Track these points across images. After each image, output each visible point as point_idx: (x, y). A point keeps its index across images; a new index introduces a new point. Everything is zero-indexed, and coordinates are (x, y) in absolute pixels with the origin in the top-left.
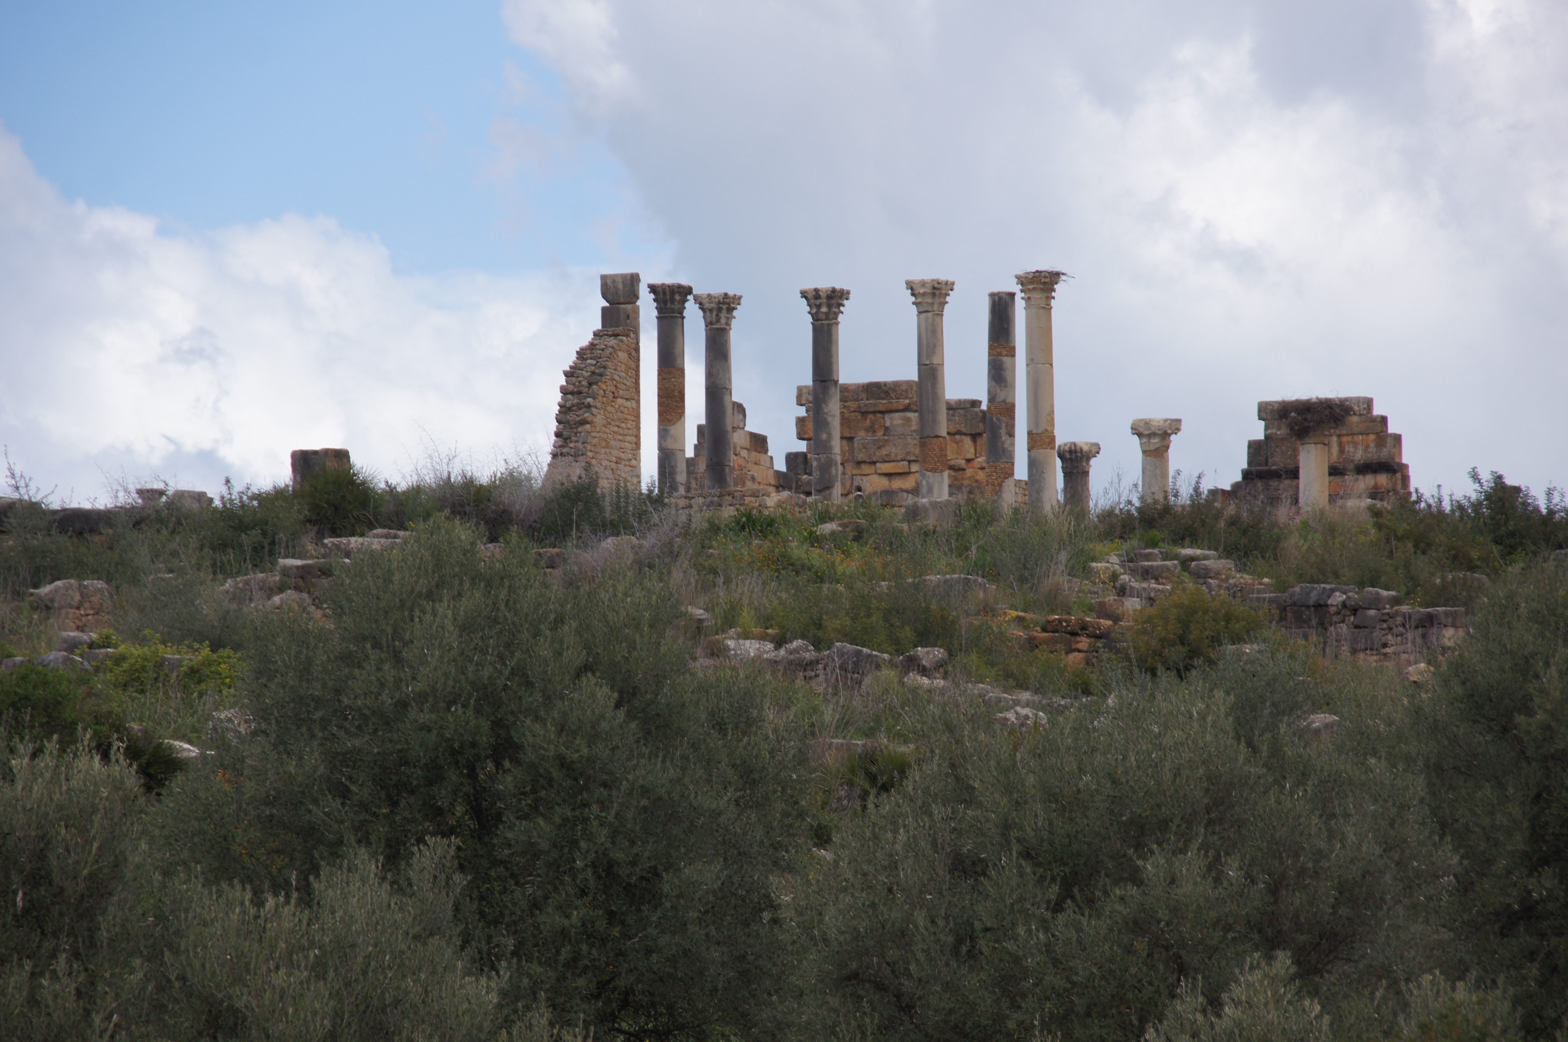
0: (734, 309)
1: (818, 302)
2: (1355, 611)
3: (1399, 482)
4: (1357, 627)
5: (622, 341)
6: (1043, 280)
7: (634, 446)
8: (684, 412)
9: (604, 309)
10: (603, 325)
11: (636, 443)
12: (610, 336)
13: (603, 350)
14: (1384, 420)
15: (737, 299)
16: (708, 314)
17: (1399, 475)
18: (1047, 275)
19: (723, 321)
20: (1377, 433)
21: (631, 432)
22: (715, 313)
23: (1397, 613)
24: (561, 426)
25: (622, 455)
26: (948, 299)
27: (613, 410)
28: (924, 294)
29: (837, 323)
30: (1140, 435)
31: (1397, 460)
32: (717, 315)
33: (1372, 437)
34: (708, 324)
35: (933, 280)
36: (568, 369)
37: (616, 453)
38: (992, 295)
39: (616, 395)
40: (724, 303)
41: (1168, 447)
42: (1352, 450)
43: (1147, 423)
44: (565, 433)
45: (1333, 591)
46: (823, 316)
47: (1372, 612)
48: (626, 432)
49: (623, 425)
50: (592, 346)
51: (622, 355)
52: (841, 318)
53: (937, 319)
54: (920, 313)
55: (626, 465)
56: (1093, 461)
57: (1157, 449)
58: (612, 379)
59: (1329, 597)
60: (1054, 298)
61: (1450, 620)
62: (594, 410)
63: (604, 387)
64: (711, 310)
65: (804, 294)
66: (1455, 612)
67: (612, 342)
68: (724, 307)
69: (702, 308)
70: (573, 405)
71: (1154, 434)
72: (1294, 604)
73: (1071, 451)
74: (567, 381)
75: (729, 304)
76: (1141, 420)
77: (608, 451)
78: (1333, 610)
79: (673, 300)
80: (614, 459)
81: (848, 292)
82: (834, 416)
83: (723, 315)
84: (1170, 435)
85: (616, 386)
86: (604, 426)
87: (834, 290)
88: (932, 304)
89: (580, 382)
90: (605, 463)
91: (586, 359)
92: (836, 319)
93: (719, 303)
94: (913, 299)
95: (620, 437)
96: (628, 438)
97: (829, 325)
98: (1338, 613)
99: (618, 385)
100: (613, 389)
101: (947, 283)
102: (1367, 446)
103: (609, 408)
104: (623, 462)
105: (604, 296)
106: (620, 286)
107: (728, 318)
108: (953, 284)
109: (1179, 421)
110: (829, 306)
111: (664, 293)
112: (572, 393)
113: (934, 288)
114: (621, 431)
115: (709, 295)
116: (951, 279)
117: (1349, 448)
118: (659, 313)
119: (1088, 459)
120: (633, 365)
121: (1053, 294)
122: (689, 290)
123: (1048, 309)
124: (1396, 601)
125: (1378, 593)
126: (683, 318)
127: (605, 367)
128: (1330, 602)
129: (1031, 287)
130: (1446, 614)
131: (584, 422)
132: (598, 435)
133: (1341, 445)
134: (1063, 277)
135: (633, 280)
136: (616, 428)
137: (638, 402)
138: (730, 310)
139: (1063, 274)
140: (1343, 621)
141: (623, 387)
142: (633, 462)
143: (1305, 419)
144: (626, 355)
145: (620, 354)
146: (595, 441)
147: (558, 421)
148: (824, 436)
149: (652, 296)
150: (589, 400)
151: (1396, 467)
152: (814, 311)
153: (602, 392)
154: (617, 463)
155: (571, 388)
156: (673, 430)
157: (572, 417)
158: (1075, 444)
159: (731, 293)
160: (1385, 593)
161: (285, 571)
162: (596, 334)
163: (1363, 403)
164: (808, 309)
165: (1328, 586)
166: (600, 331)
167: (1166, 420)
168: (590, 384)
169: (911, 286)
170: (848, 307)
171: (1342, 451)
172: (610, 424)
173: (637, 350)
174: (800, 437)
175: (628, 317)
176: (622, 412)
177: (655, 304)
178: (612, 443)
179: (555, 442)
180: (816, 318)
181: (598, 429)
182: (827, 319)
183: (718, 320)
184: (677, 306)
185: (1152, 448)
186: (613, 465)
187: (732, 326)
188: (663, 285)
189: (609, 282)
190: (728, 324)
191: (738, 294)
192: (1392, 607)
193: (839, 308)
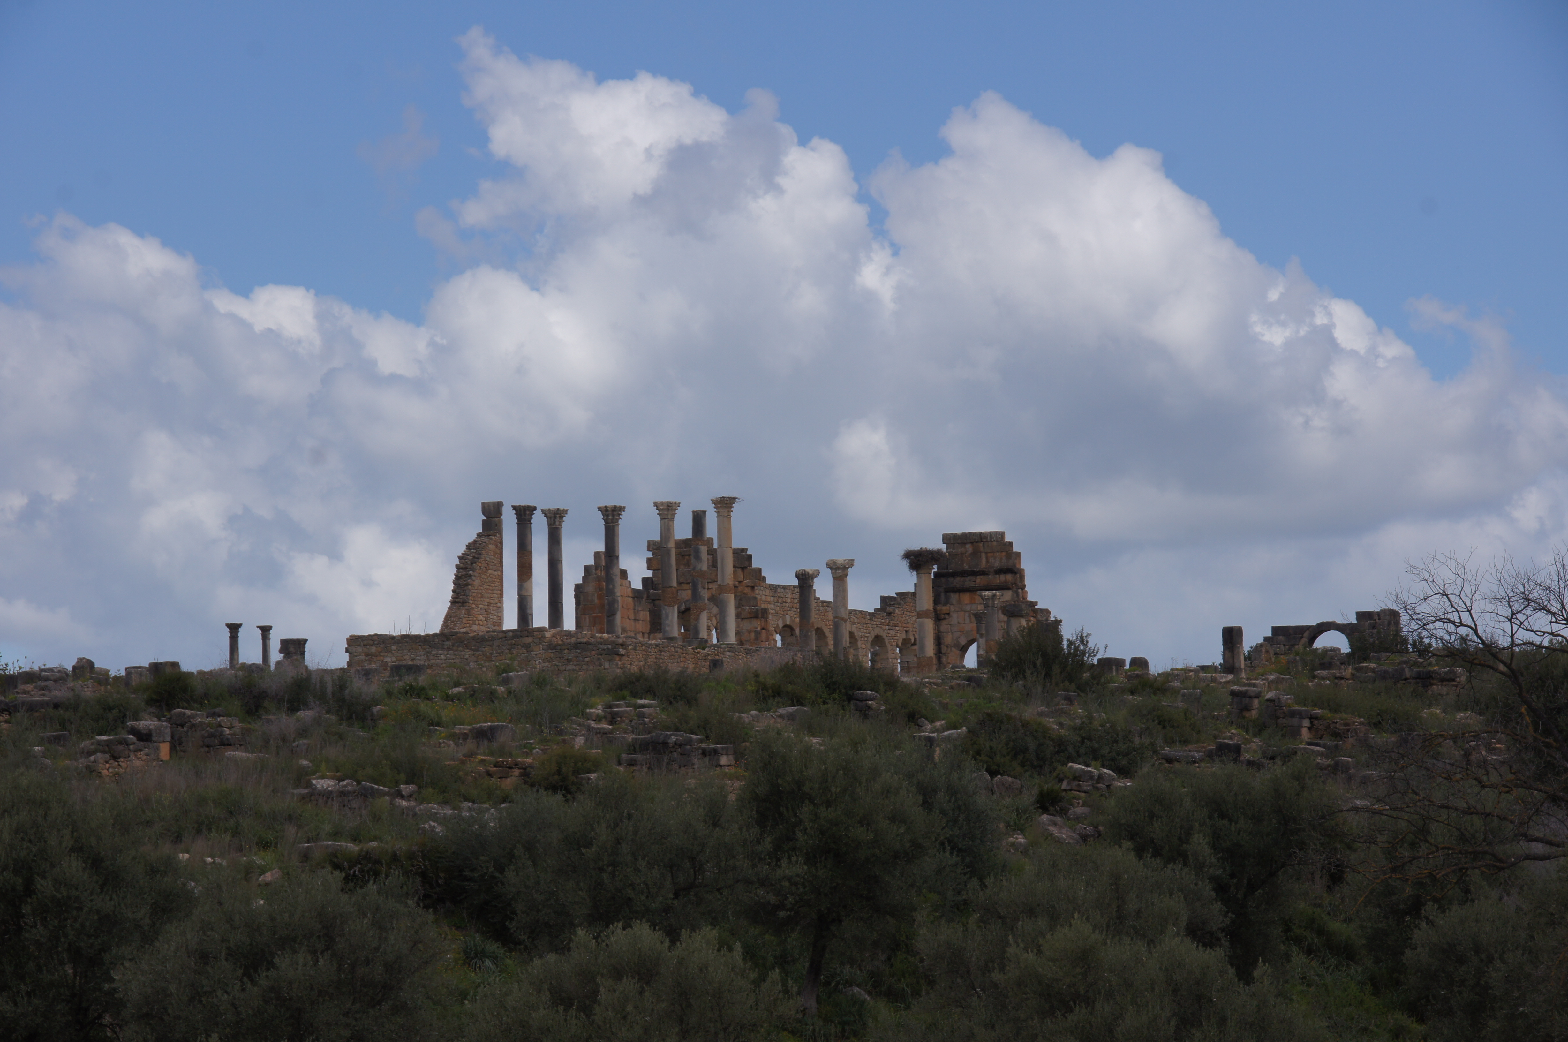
0: (563, 517)
1: (607, 513)
2: (680, 745)
3: (1019, 579)
4: (681, 754)
5: (491, 539)
6: (726, 502)
7: (499, 596)
8: (531, 575)
9: (483, 521)
10: (483, 530)
11: (500, 594)
12: (486, 536)
13: (480, 544)
14: (1011, 544)
15: (565, 512)
16: (549, 519)
17: (1018, 575)
18: (728, 499)
19: (557, 523)
20: (1007, 552)
21: (497, 588)
22: (552, 519)
23: (700, 747)
24: (456, 587)
25: (492, 601)
26: (677, 511)
27: (486, 577)
28: (662, 509)
29: (618, 525)
30: (831, 568)
31: (1017, 567)
32: (554, 520)
33: (1004, 554)
34: (550, 525)
35: (668, 502)
36: (461, 555)
37: (487, 600)
38: (693, 512)
39: (488, 568)
40: (557, 514)
41: (846, 575)
42: (993, 561)
43: (834, 562)
44: (458, 591)
45: (671, 735)
46: (610, 521)
47: (688, 747)
48: (494, 588)
49: (492, 585)
50: (475, 542)
51: (492, 547)
52: (620, 522)
53: (671, 523)
54: (661, 519)
55: (494, 607)
56: (815, 580)
57: (840, 576)
58: (485, 560)
59: (669, 738)
60: (732, 511)
61: (724, 751)
62: (473, 578)
63: (480, 565)
64: (550, 518)
65: (600, 509)
66: (728, 747)
67: (486, 540)
68: (558, 516)
69: (546, 516)
70: (462, 575)
71: (838, 568)
72: (653, 742)
73: (802, 574)
74: (460, 562)
75: (560, 514)
76: (832, 560)
77: (482, 599)
78: (671, 745)
79: (525, 514)
80: (486, 604)
81: (624, 508)
82: (616, 575)
83: (558, 519)
84: (848, 568)
85: (487, 564)
86: (480, 586)
87: (615, 507)
88: (667, 515)
89: (467, 562)
90: (481, 606)
91: (471, 549)
92: (618, 522)
93: (555, 514)
94: (658, 512)
95: (490, 591)
96: (496, 591)
97: (614, 526)
98: (673, 747)
99: (489, 563)
100: (486, 566)
101: (675, 503)
102: (1001, 559)
103: (483, 576)
104: (492, 605)
105: (484, 513)
106: (492, 508)
107: (560, 522)
108: (679, 503)
109: (853, 560)
110: (613, 516)
111: (520, 510)
112: (462, 568)
113: (668, 506)
114: (491, 588)
115: (549, 509)
116: (678, 501)
117: (992, 560)
118: (518, 521)
119: (813, 579)
120: (498, 551)
121: (732, 509)
122: (535, 508)
123: (729, 517)
124: (701, 741)
125: (691, 737)
126: (531, 523)
127: (480, 554)
128: (669, 741)
129: (719, 506)
130: (722, 748)
131: (468, 584)
132: (476, 591)
133: (987, 558)
134: (737, 500)
135: (499, 506)
136: (488, 587)
137: (502, 571)
138: (561, 517)
139: (737, 498)
140: (675, 752)
141: (492, 564)
142: (499, 605)
143: (919, 560)
144: (494, 546)
145: (490, 546)
146: (474, 595)
147: (454, 584)
148: (611, 586)
149: (514, 512)
150: (471, 572)
151: (1016, 571)
152: (605, 518)
153: (479, 567)
154: (488, 605)
155: (462, 565)
156: (525, 585)
157: (461, 582)
158: (805, 570)
159: (561, 508)
160: (694, 737)
161: (99, 743)
162: (479, 535)
163: (999, 535)
164: (602, 517)
165: (669, 733)
166: (481, 533)
167: (845, 560)
168: (472, 563)
169: (656, 504)
170: (624, 515)
171: (988, 561)
172: (484, 585)
173: (501, 543)
174: (649, 569)
175: (496, 525)
176: (492, 578)
177: (516, 516)
178: (486, 595)
179: (453, 595)
180: (606, 522)
181: (476, 588)
182: (612, 522)
183: (555, 523)
184: (527, 517)
185: (838, 575)
186: (486, 607)
187: (563, 526)
188: (520, 506)
189: (486, 506)
190: (560, 525)
191: (566, 508)
192: (698, 744)
193: (619, 516)
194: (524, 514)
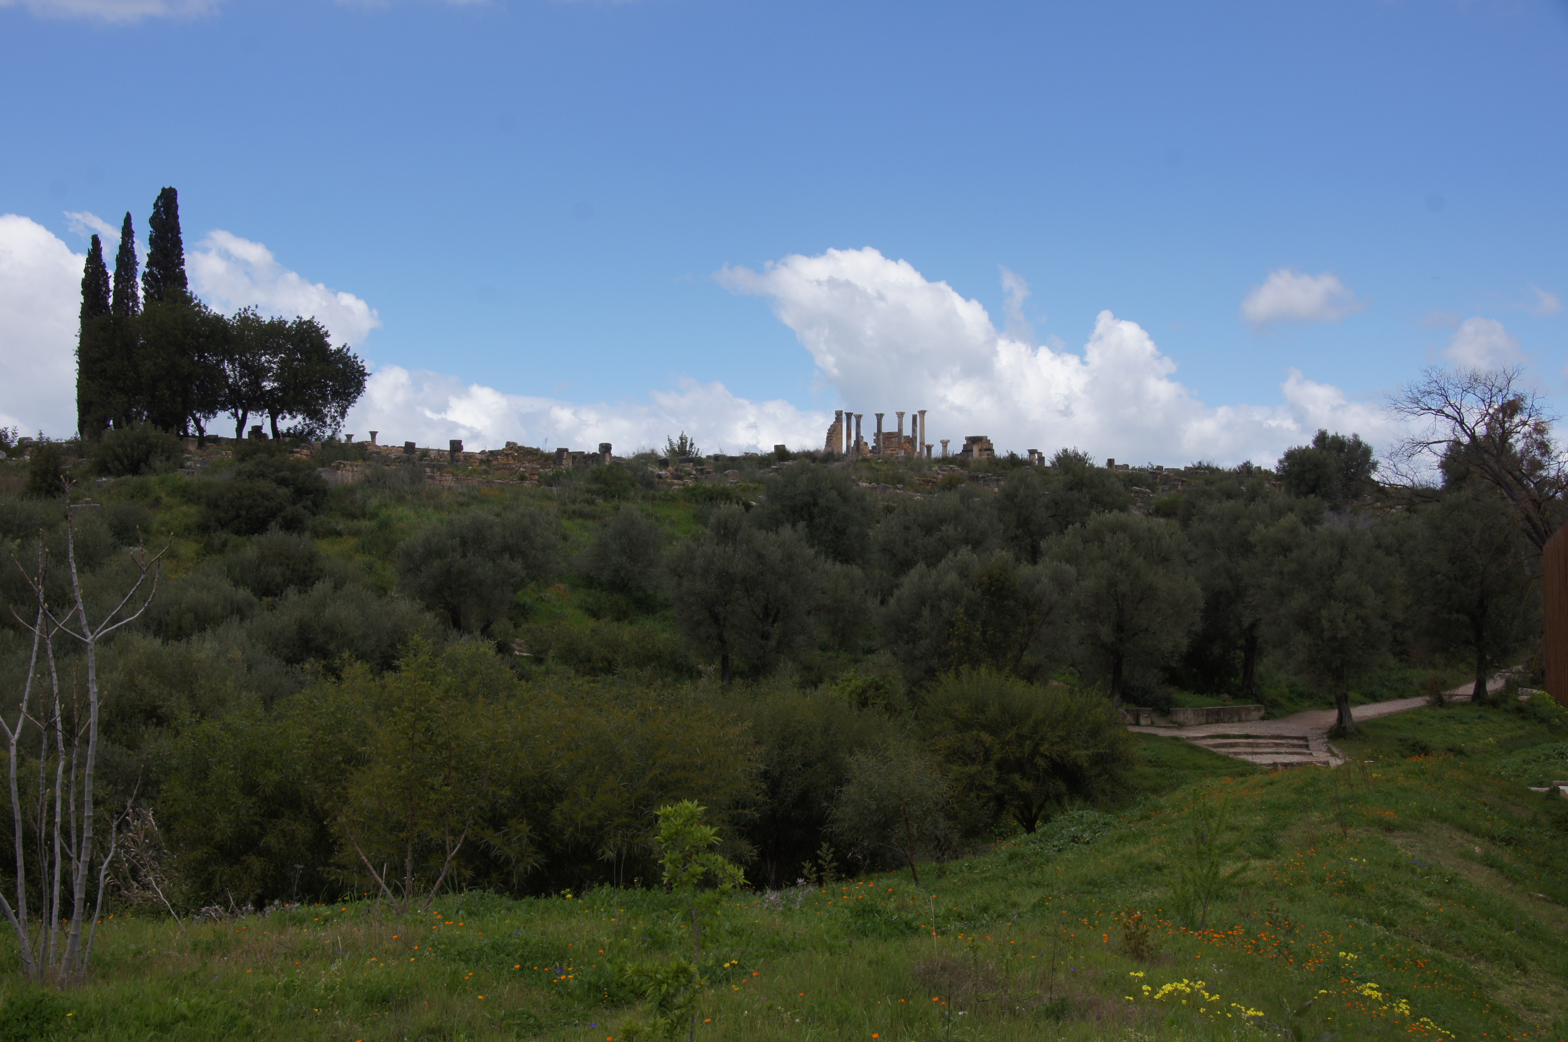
2: (984, 478)
4: (984, 481)
5: (839, 423)
7: (841, 444)
8: (851, 437)
9: (836, 417)
15: (862, 415)
17: (992, 451)
18: (924, 411)
20: (988, 443)
21: (841, 441)
25: (839, 446)
26: (904, 415)
28: (899, 414)
29: (882, 420)
30: (942, 443)
31: (992, 448)
32: (858, 418)
34: (856, 420)
35: (901, 412)
36: (829, 429)
38: (913, 415)
47: (987, 478)
50: (833, 424)
51: (839, 426)
54: (898, 418)
57: (945, 445)
59: (979, 475)
61: (1002, 480)
65: (875, 414)
69: (855, 417)
72: (972, 476)
73: (928, 446)
76: (942, 440)
77: (836, 445)
81: (884, 414)
82: (881, 439)
84: (948, 443)
85: (838, 432)
87: (881, 413)
89: (831, 431)
91: (832, 427)
101: (904, 412)
102: (986, 445)
103: (836, 436)
105: (836, 414)
106: (839, 412)
109: (950, 440)
112: (829, 433)
115: (857, 414)
117: (983, 446)
119: (932, 447)
120: (841, 428)
122: (853, 413)
123: (924, 417)
126: (851, 419)
127: (836, 429)
129: (920, 413)
132: (834, 442)
135: (842, 411)
136: (838, 441)
137: (842, 435)
139: (927, 411)
147: (826, 439)
148: (879, 442)
150: (832, 435)
153: (835, 433)
156: (849, 441)
157: (829, 438)
160: (990, 474)
161: (773, 469)
163: (985, 437)
164: (876, 417)
166: (835, 421)
167: (947, 440)
173: (842, 425)
174: (874, 443)
175: (840, 419)
176: (839, 437)
177: (846, 416)
180: (878, 419)
186: (837, 448)
188: (847, 412)
190: (860, 420)
193: (882, 417)
194: (849, 415)
